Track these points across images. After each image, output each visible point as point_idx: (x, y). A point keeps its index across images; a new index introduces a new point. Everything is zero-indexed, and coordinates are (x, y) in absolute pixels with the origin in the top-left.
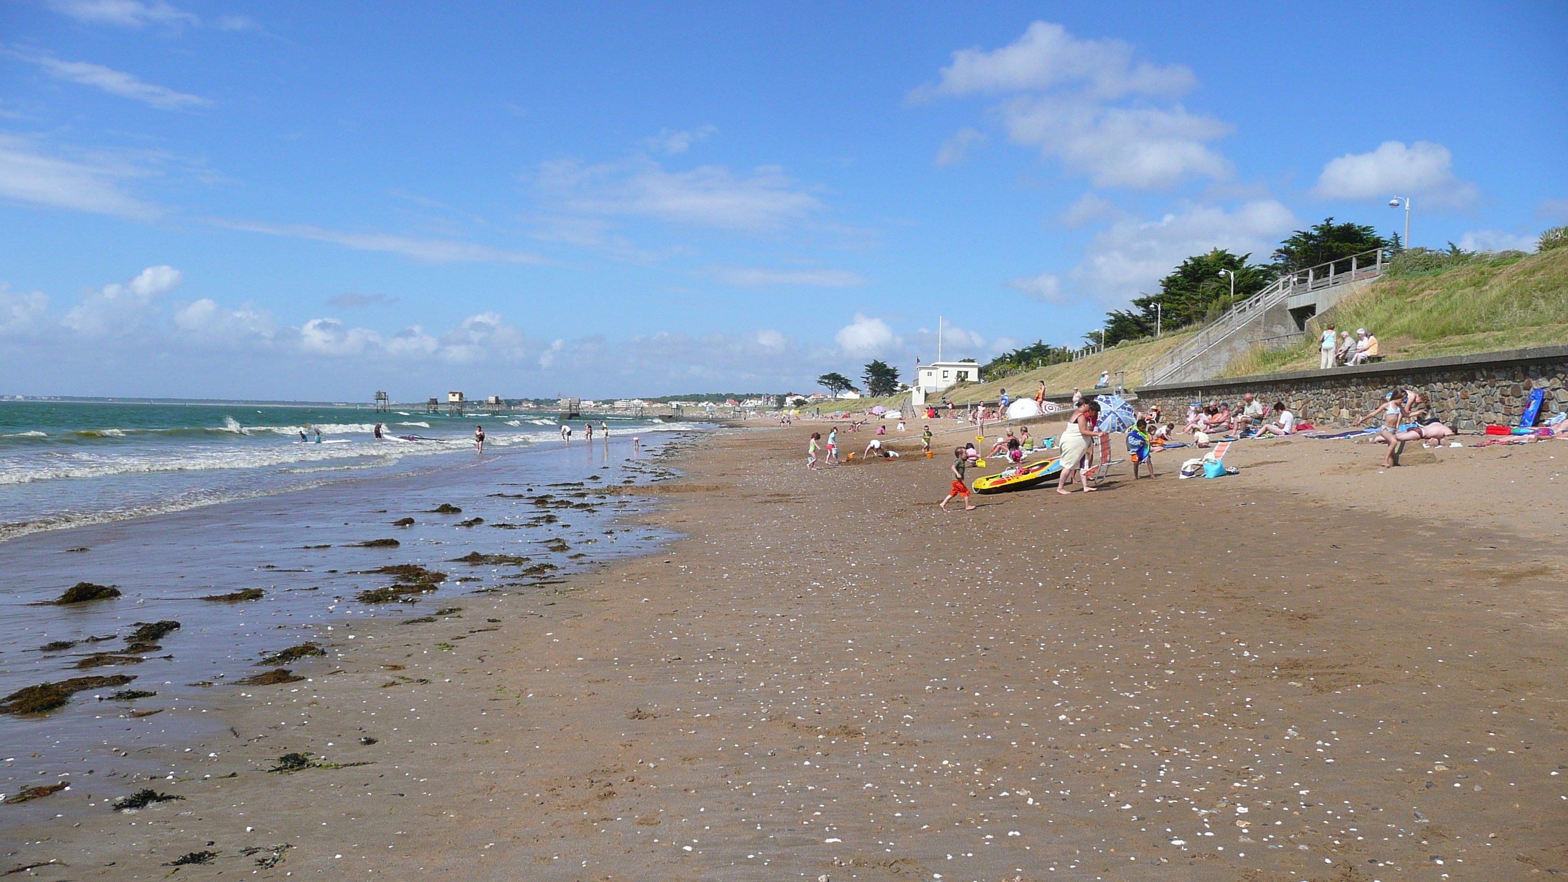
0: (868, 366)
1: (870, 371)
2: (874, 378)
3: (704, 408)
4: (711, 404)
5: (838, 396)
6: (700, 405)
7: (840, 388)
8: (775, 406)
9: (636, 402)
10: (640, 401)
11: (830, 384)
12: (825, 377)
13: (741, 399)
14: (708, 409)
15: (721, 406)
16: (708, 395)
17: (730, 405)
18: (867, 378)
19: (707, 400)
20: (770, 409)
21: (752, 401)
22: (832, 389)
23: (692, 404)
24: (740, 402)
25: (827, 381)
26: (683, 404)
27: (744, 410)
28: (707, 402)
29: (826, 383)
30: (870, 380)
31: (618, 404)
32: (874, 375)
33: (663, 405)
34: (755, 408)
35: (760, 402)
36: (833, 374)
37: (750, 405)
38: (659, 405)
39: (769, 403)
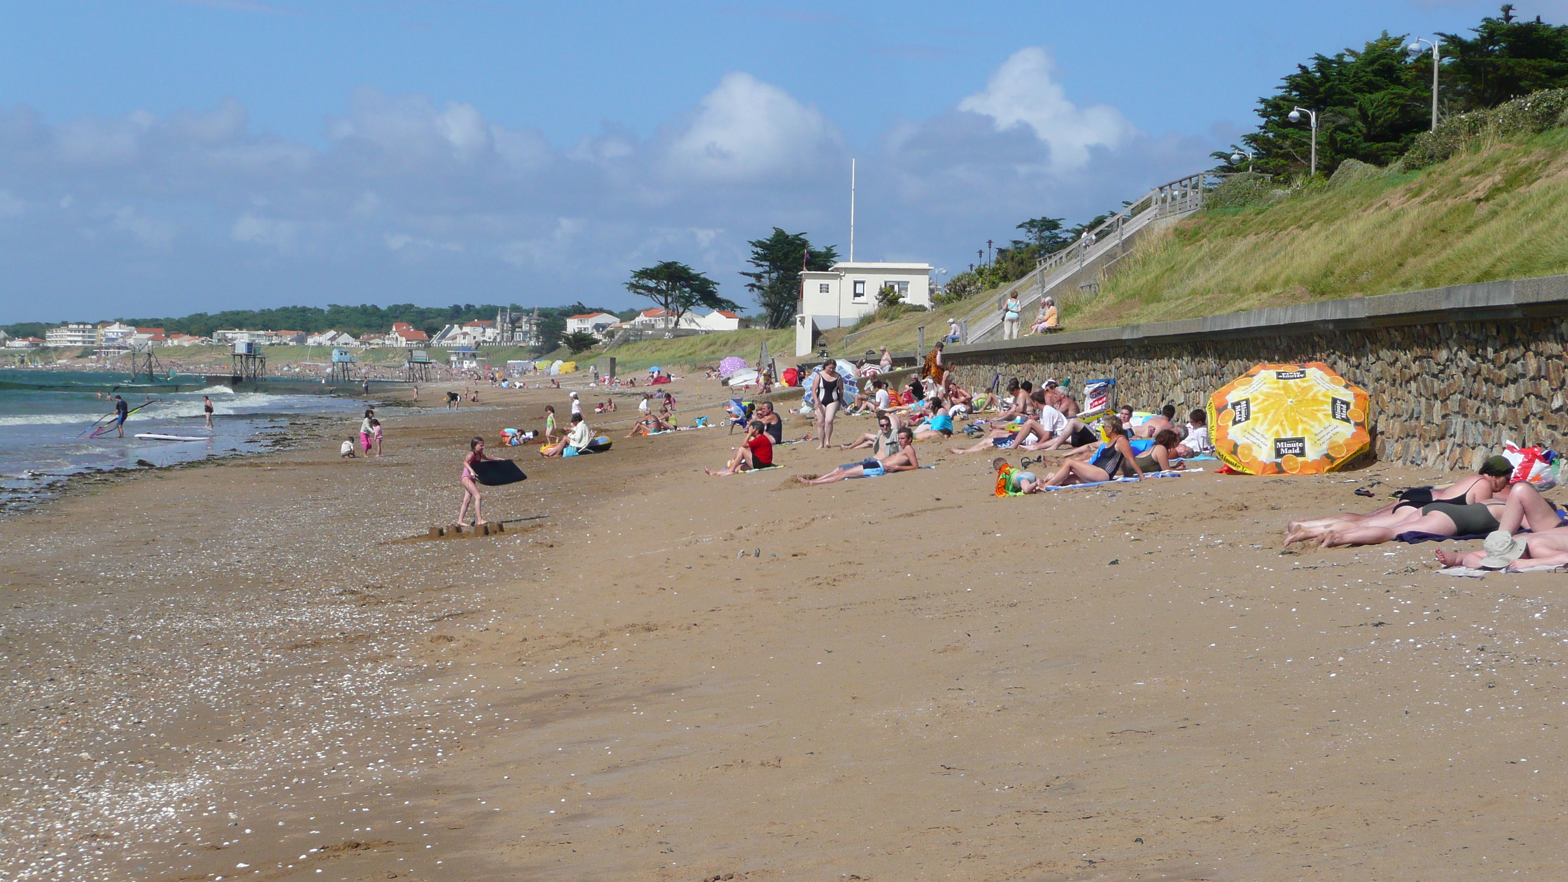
0: (760, 244)
1: (763, 257)
2: (774, 275)
3: (322, 351)
4: (345, 338)
5: (683, 325)
6: (311, 341)
7: (687, 303)
8: (532, 343)
9: (115, 330)
10: (126, 329)
11: (660, 292)
12: (645, 274)
13: (436, 322)
14: (335, 356)
15: (376, 342)
16: (337, 310)
17: (403, 342)
18: (758, 277)
19: (331, 326)
20: (519, 352)
21: (466, 329)
22: (666, 305)
23: (288, 338)
24: (431, 331)
25: (652, 284)
26: (263, 338)
27: (443, 356)
28: (332, 333)
29: (650, 290)
30: (765, 282)
31: (57, 338)
32: (774, 266)
33: (197, 341)
34: (475, 351)
35: (490, 333)
36: (668, 266)
37: (461, 342)
38: (186, 341)
39: (518, 336)
